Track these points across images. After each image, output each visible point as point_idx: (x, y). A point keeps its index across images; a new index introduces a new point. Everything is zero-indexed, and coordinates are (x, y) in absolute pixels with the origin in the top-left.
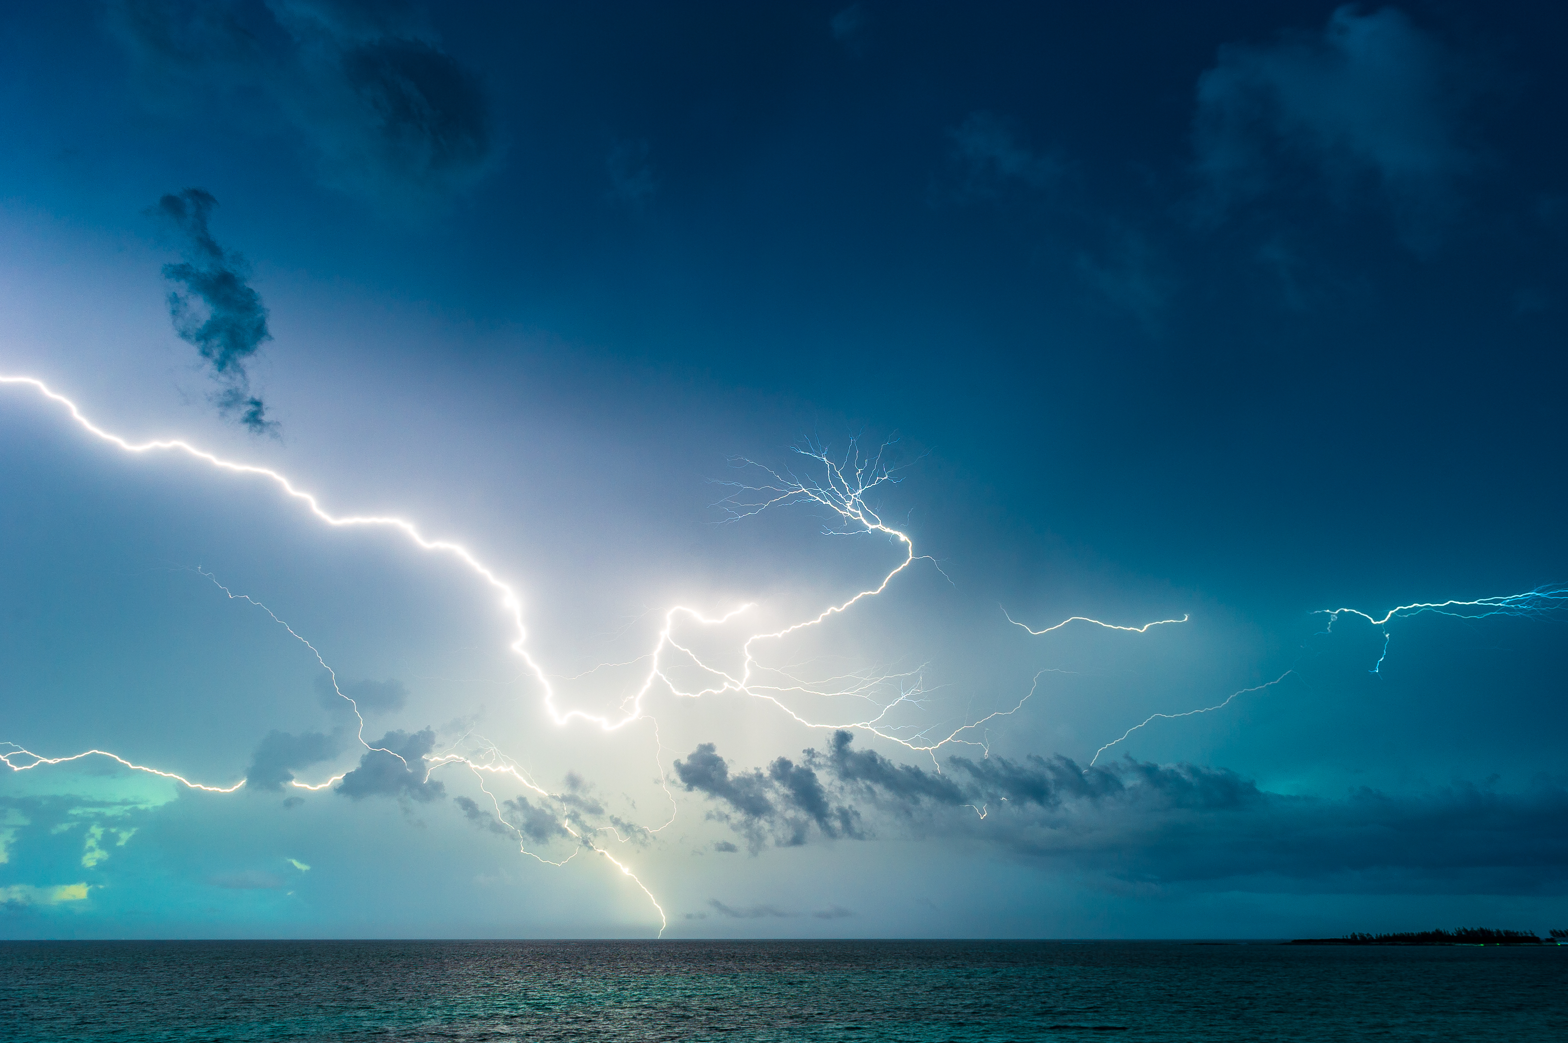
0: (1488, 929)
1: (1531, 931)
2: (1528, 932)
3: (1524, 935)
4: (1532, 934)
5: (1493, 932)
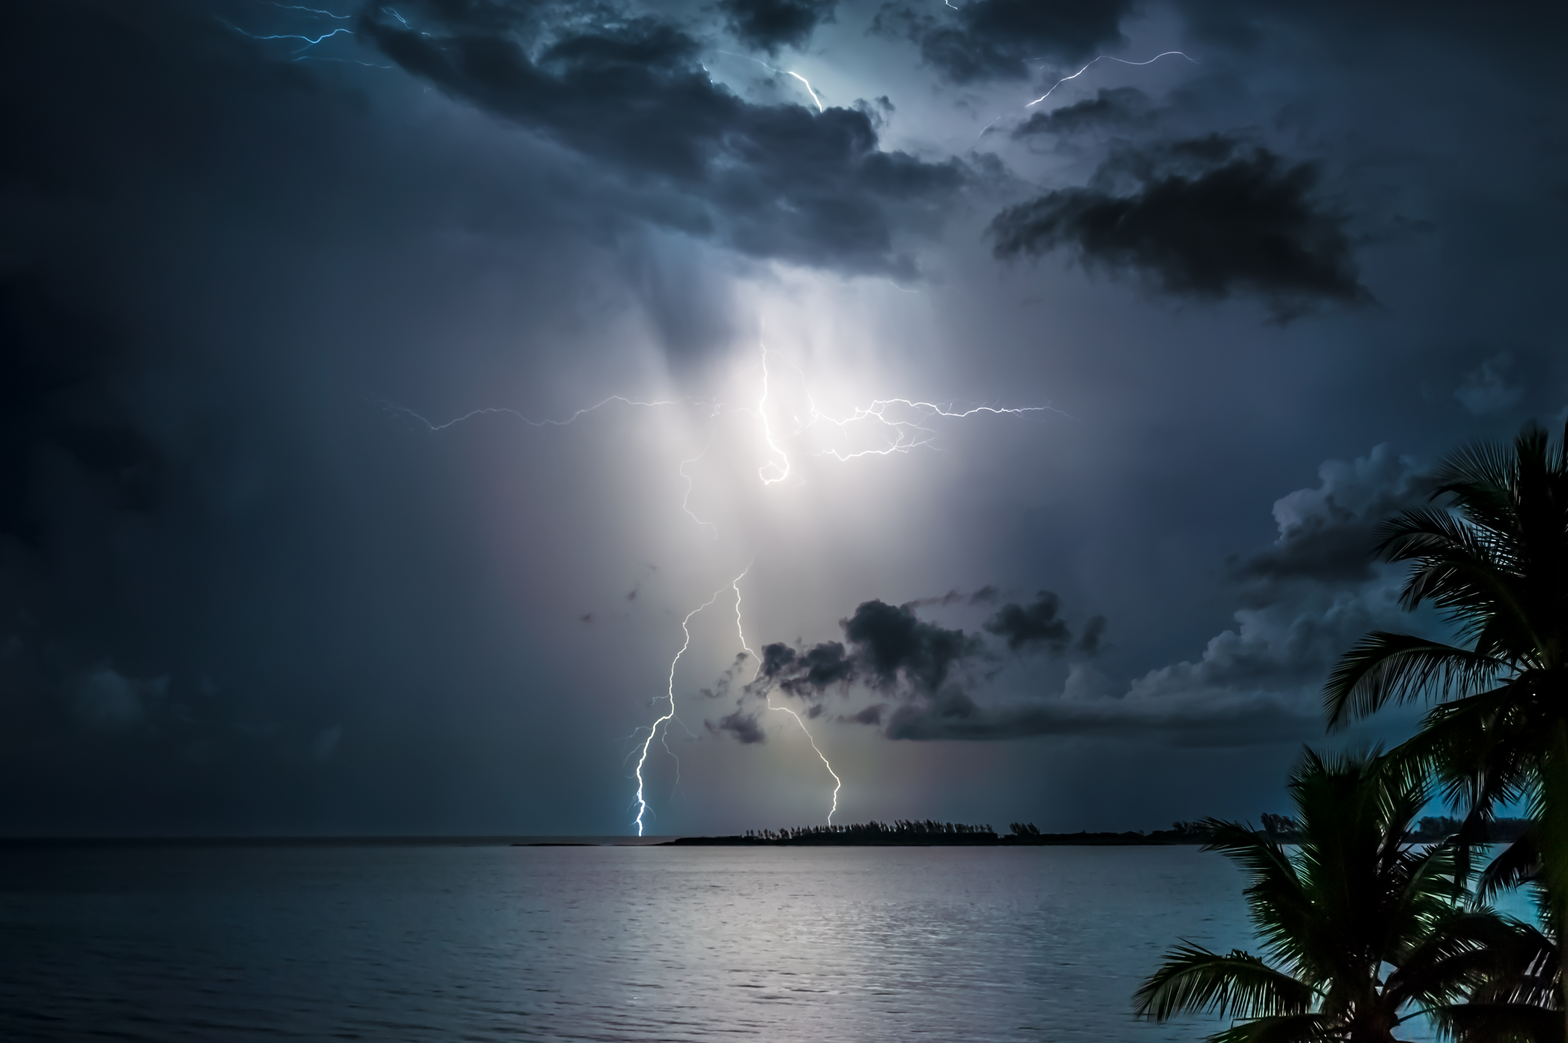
0: (936, 822)
1: (988, 825)
2: (985, 826)
3: (979, 830)
4: (990, 829)
5: (941, 826)
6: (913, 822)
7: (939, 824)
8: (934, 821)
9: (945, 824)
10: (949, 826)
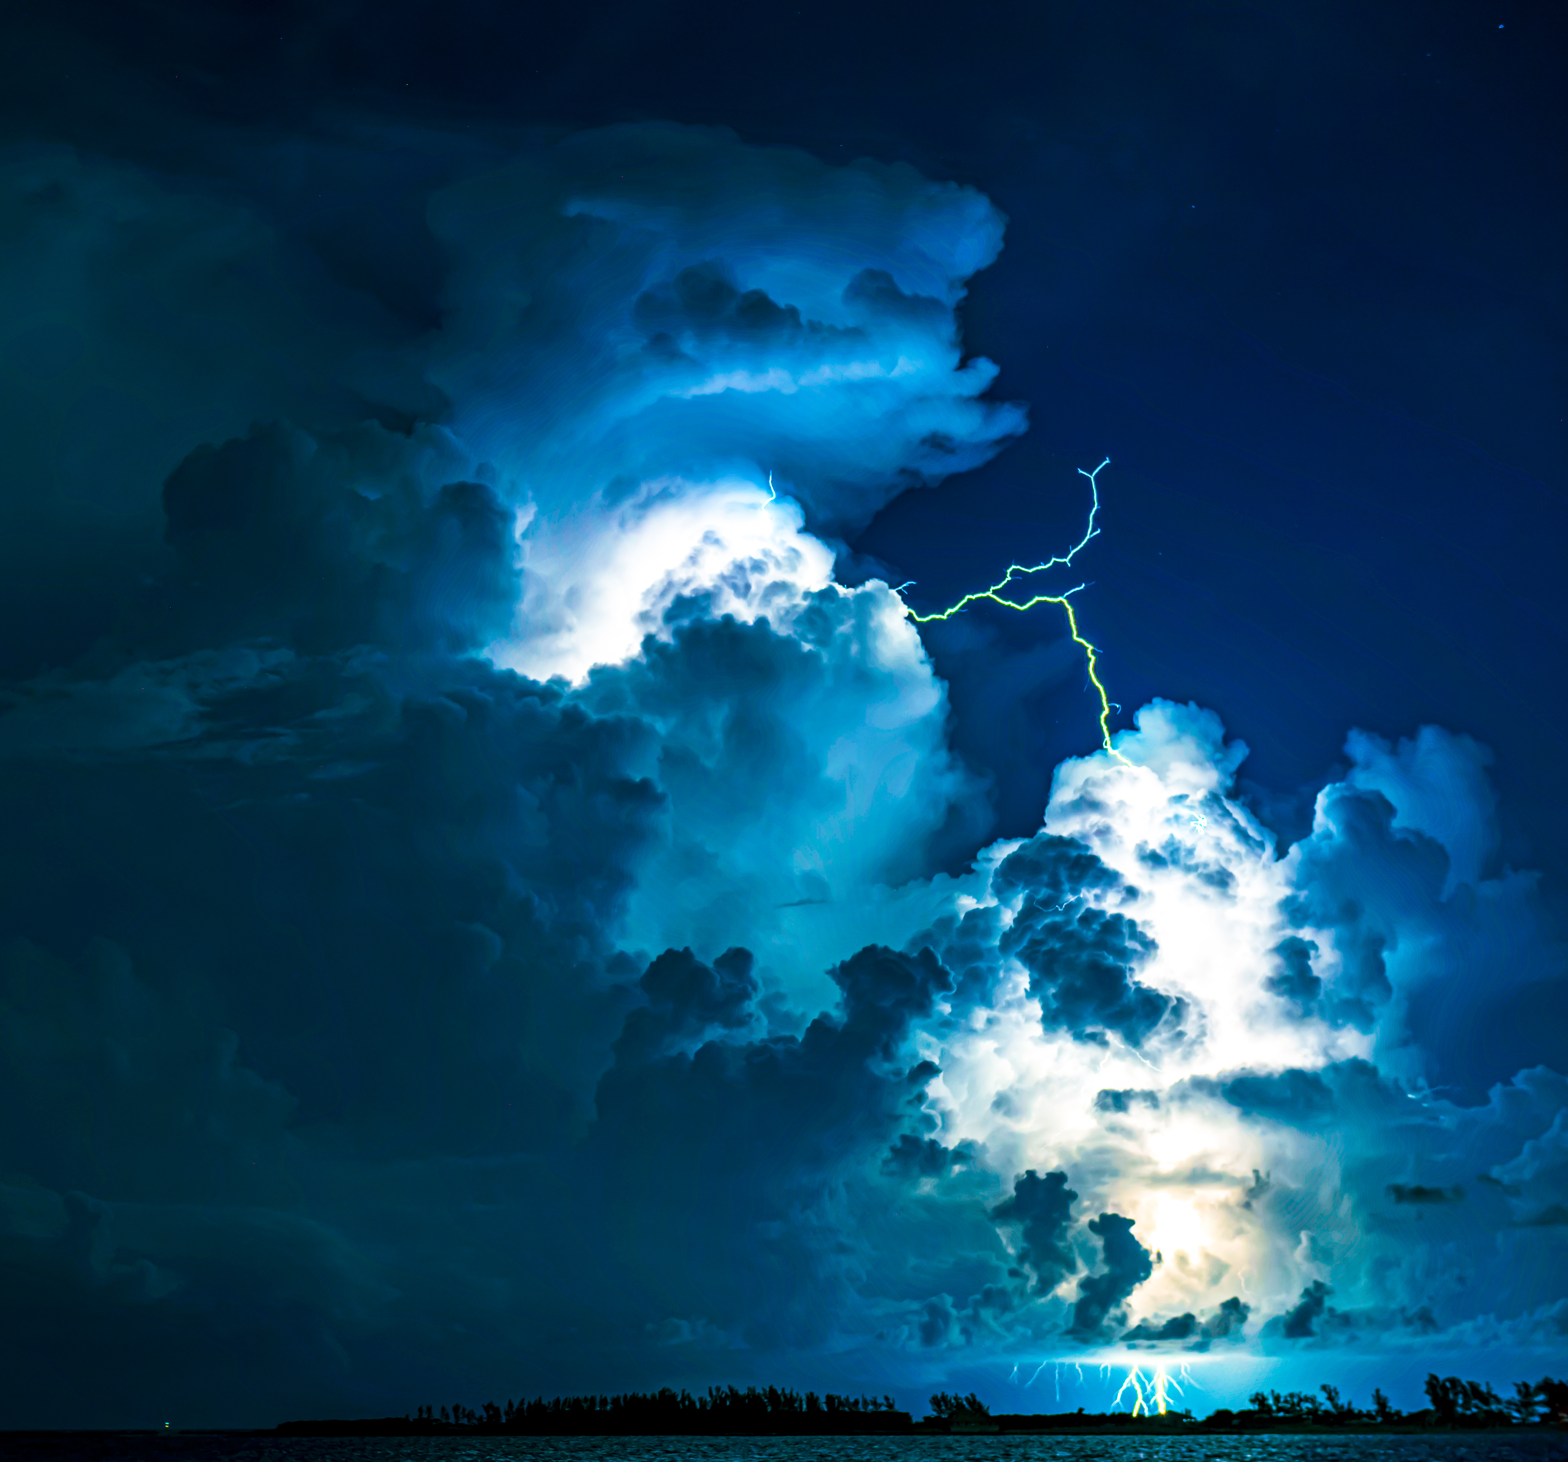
1: (887, 1399)
2: (880, 1400)
3: (871, 1407)
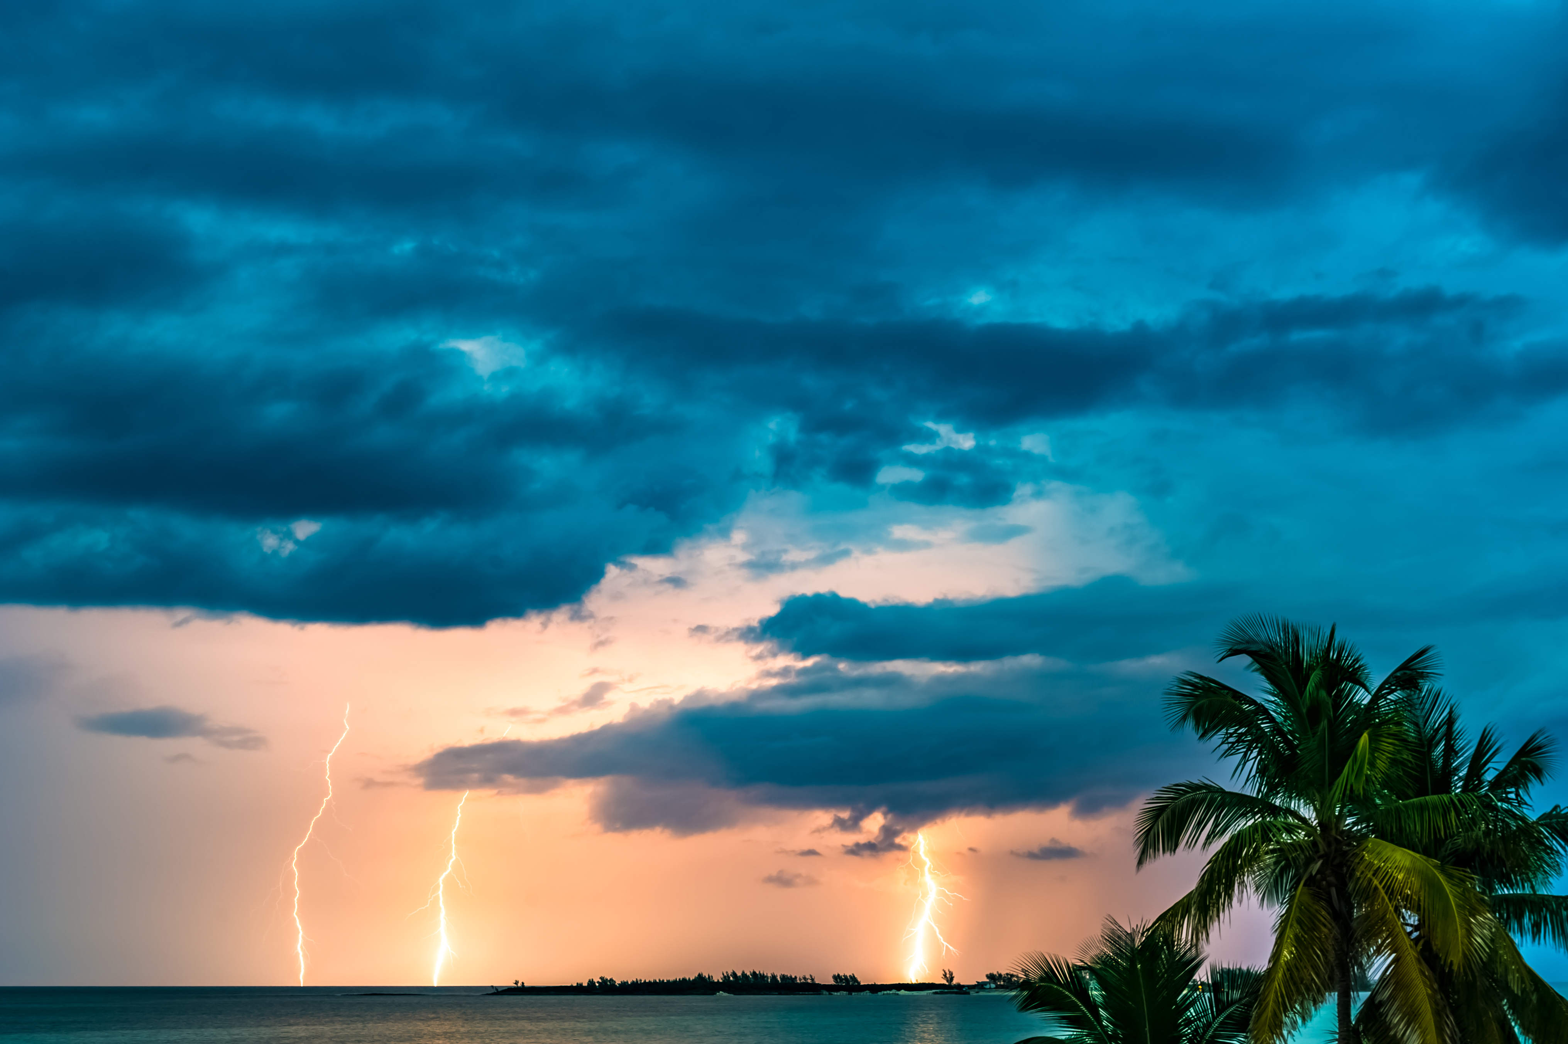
1: (811, 976)
6: (739, 974)
7: (764, 974)
8: (760, 972)
9: (769, 975)
10: (774, 977)
